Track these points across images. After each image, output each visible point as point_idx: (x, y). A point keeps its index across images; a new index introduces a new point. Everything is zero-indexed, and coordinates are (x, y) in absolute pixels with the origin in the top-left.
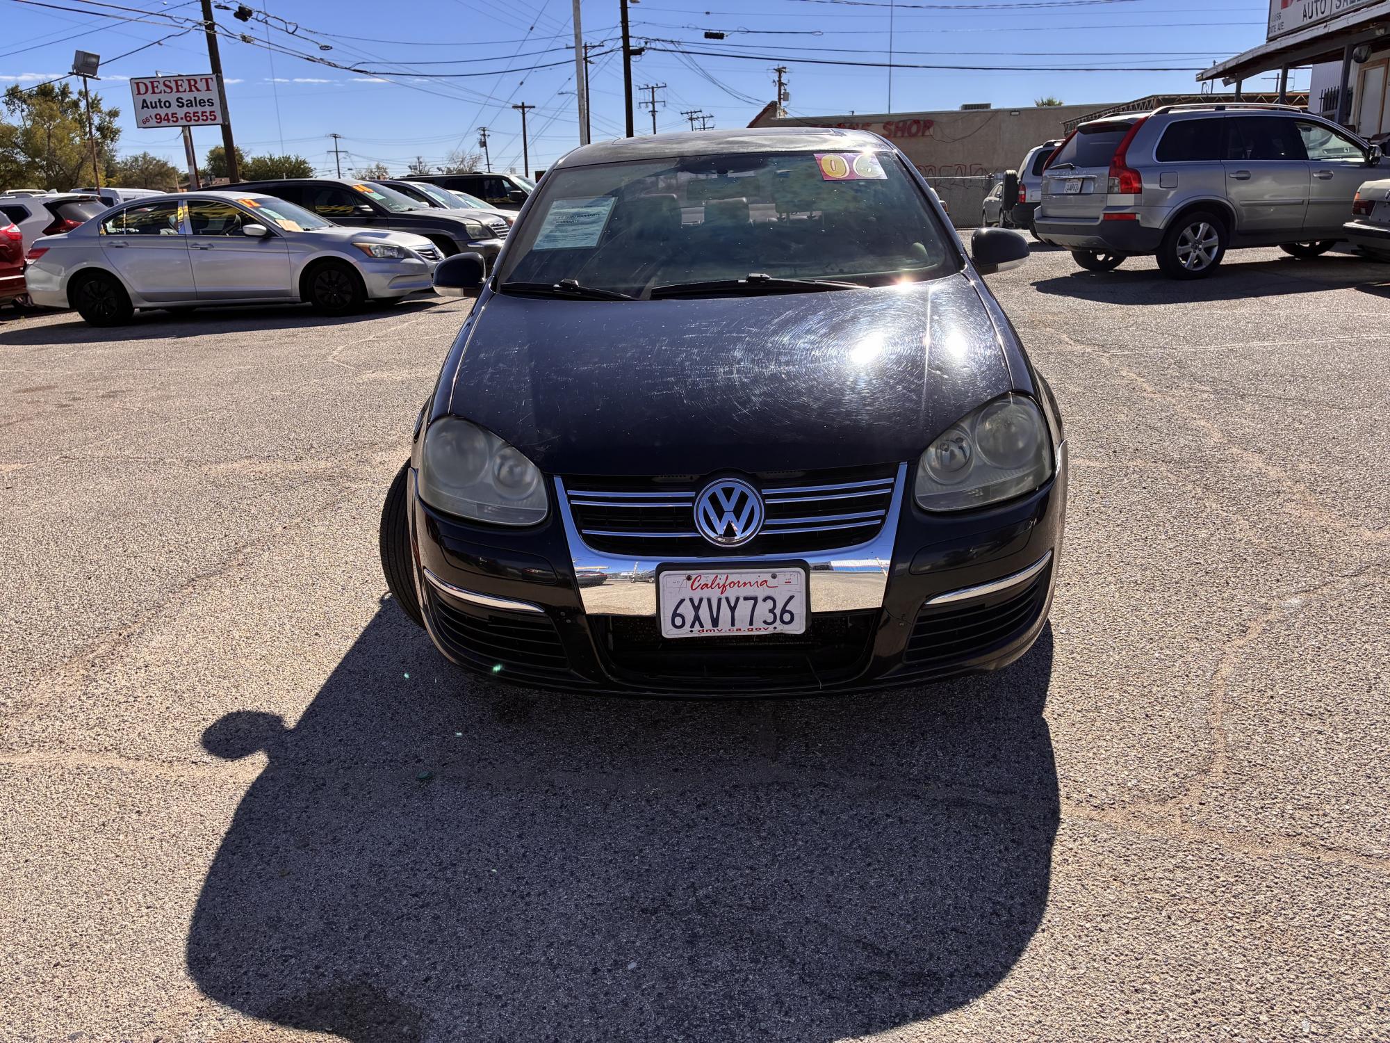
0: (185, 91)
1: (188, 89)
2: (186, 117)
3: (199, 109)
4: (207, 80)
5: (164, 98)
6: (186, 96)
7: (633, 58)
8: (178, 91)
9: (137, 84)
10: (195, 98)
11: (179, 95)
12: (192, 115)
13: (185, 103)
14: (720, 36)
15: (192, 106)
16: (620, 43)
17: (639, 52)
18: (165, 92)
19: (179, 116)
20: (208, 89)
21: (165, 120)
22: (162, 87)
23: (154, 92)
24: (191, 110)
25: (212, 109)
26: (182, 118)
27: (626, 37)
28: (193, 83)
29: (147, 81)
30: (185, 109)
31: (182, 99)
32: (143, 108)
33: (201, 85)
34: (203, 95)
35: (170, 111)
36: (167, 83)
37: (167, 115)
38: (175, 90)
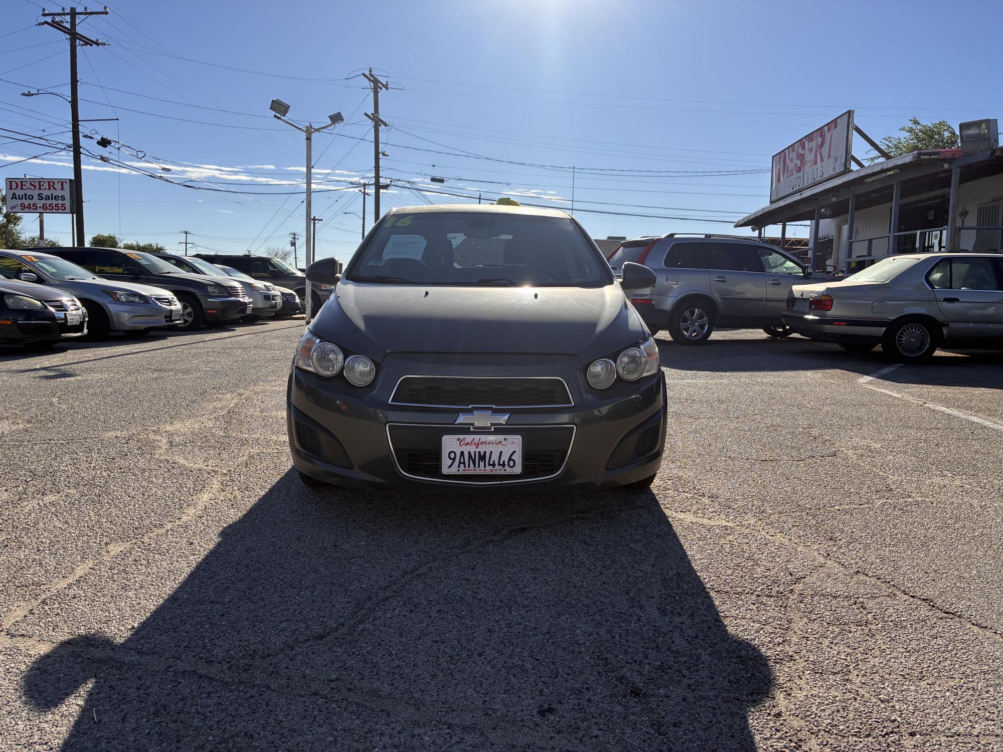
0: (45, 189)
1: (47, 188)
2: (43, 207)
3: (54, 202)
4: (62, 183)
5: (29, 193)
6: (45, 193)
7: (382, 191)
8: (40, 189)
9: (11, 182)
10: (52, 194)
11: (40, 192)
12: (48, 206)
13: (44, 197)
14: (442, 181)
15: (49, 199)
16: (373, 181)
17: (386, 187)
18: (30, 189)
19: (38, 206)
20: (62, 189)
21: (27, 208)
22: (28, 185)
23: (22, 188)
24: (48, 202)
25: (63, 202)
26: (40, 207)
27: (377, 177)
28: (51, 184)
29: (18, 181)
30: (44, 201)
31: (42, 194)
32: (12, 199)
33: (58, 186)
34: (59, 193)
35: (32, 202)
36: (33, 183)
37: (29, 204)
38: (38, 187)
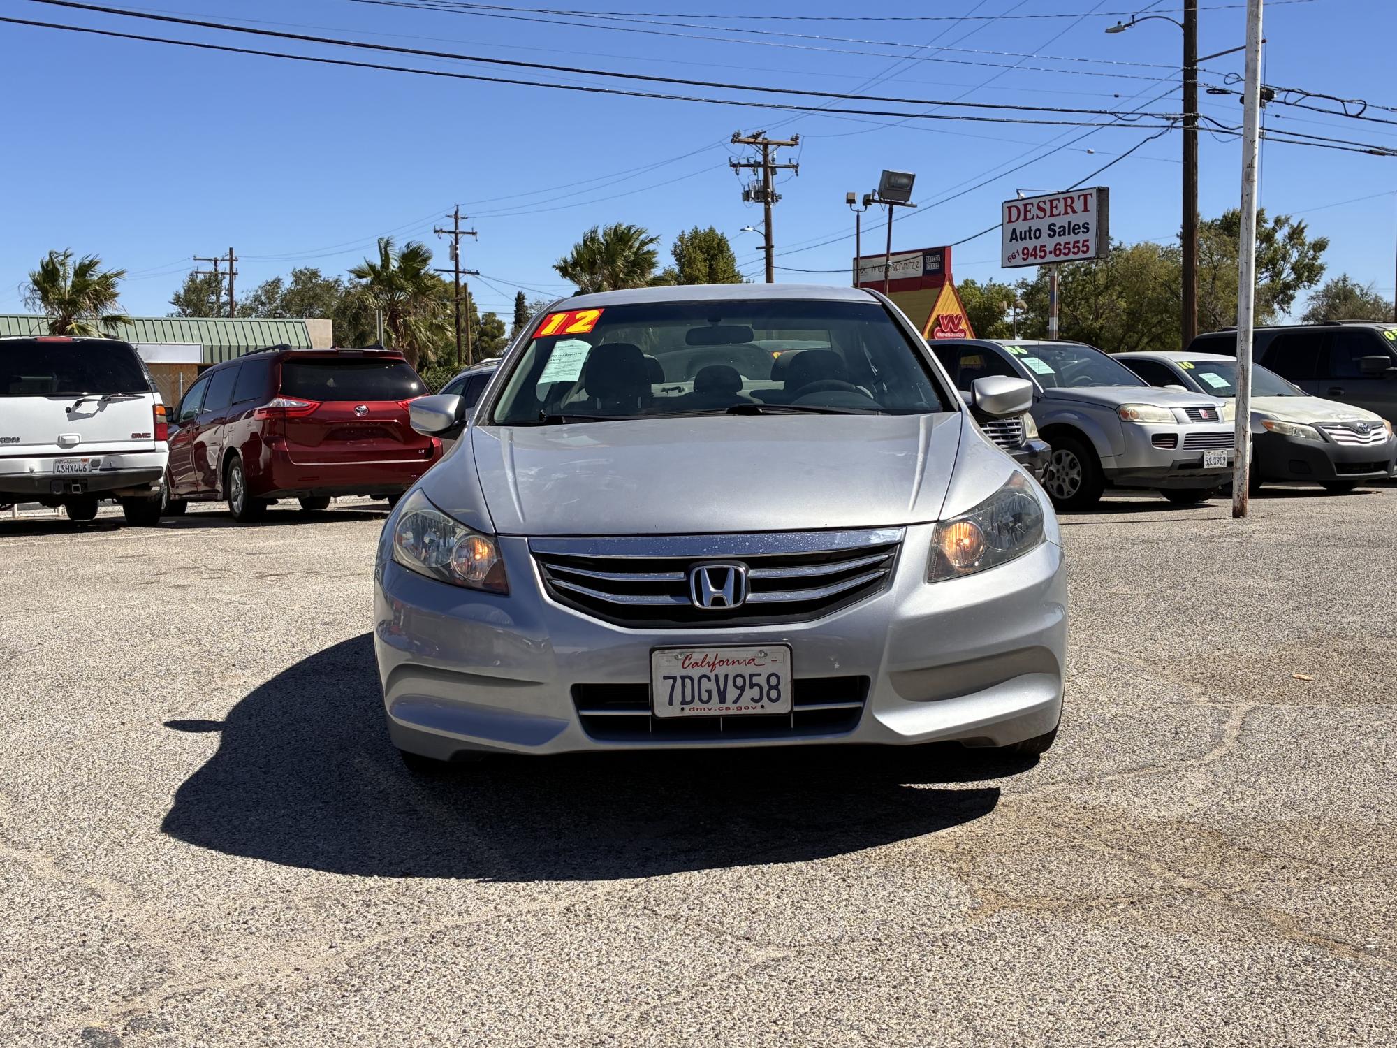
0: (1059, 215)
1: (1063, 212)
2: (1055, 250)
3: (1072, 238)
4: (1085, 196)
5: (1035, 225)
6: (1061, 221)
8: (1052, 215)
9: (1010, 208)
10: (1069, 223)
11: (1052, 220)
12: (1062, 247)
13: (1057, 231)
15: (1064, 234)
18: (1037, 217)
19: (1048, 249)
20: (1086, 210)
21: (1032, 255)
22: (1035, 211)
23: (1025, 219)
24: (1063, 240)
25: (1085, 237)
26: (1051, 252)
28: (1069, 201)
29: (1020, 204)
30: (1057, 239)
31: (1054, 225)
32: (1011, 241)
33: (1078, 205)
34: (1078, 219)
35: (1038, 243)
36: (1042, 205)
37: (1035, 248)
38: (1048, 213)
